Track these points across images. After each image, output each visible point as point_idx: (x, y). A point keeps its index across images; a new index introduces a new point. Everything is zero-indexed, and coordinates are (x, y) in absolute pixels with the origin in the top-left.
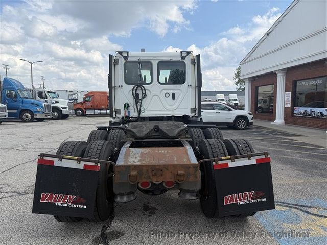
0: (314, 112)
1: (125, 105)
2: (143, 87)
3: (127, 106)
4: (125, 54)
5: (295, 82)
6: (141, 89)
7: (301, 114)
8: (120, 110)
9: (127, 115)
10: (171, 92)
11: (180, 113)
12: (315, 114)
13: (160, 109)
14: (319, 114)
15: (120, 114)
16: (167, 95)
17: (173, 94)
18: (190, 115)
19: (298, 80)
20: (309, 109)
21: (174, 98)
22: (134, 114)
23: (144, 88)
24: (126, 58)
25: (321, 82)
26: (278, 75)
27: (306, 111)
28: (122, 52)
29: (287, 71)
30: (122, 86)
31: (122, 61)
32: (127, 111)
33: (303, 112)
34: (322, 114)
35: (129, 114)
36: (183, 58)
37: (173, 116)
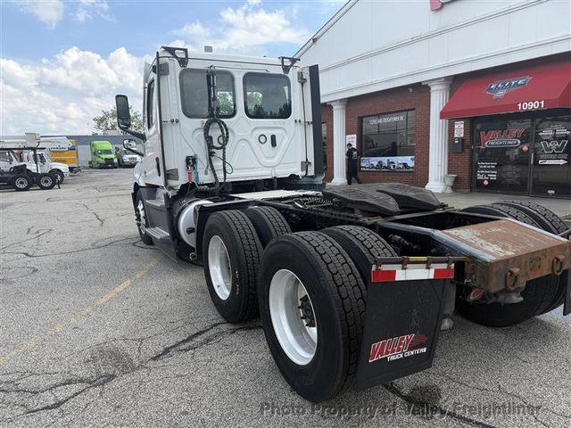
0: (393, 163)
1: (188, 159)
2: (223, 122)
3: (191, 162)
4: (181, 55)
5: (361, 119)
6: (221, 127)
7: (373, 167)
8: (177, 170)
9: (193, 180)
10: (268, 134)
11: (283, 173)
12: (394, 166)
13: (253, 166)
14: (401, 166)
15: (177, 179)
16: (263, 139)
17: (273, 137)
18: (301, 173)
19: (365, 117)
20: (385, 160)
21: (274, 144)
22: (205, 178)
23: (225, 126)
24: (183, 62)
25: (402, 118)
26: (335, 108)
27: (380, 162)
28: (175, 49)
29: (348, 102)
30: (177, 122)
31: (175, 68)
32: (193, 172)
33: (375, 164)
34: (405, 165)
35: (197, 178)
36: (286, 69)
37: (275, 178)
